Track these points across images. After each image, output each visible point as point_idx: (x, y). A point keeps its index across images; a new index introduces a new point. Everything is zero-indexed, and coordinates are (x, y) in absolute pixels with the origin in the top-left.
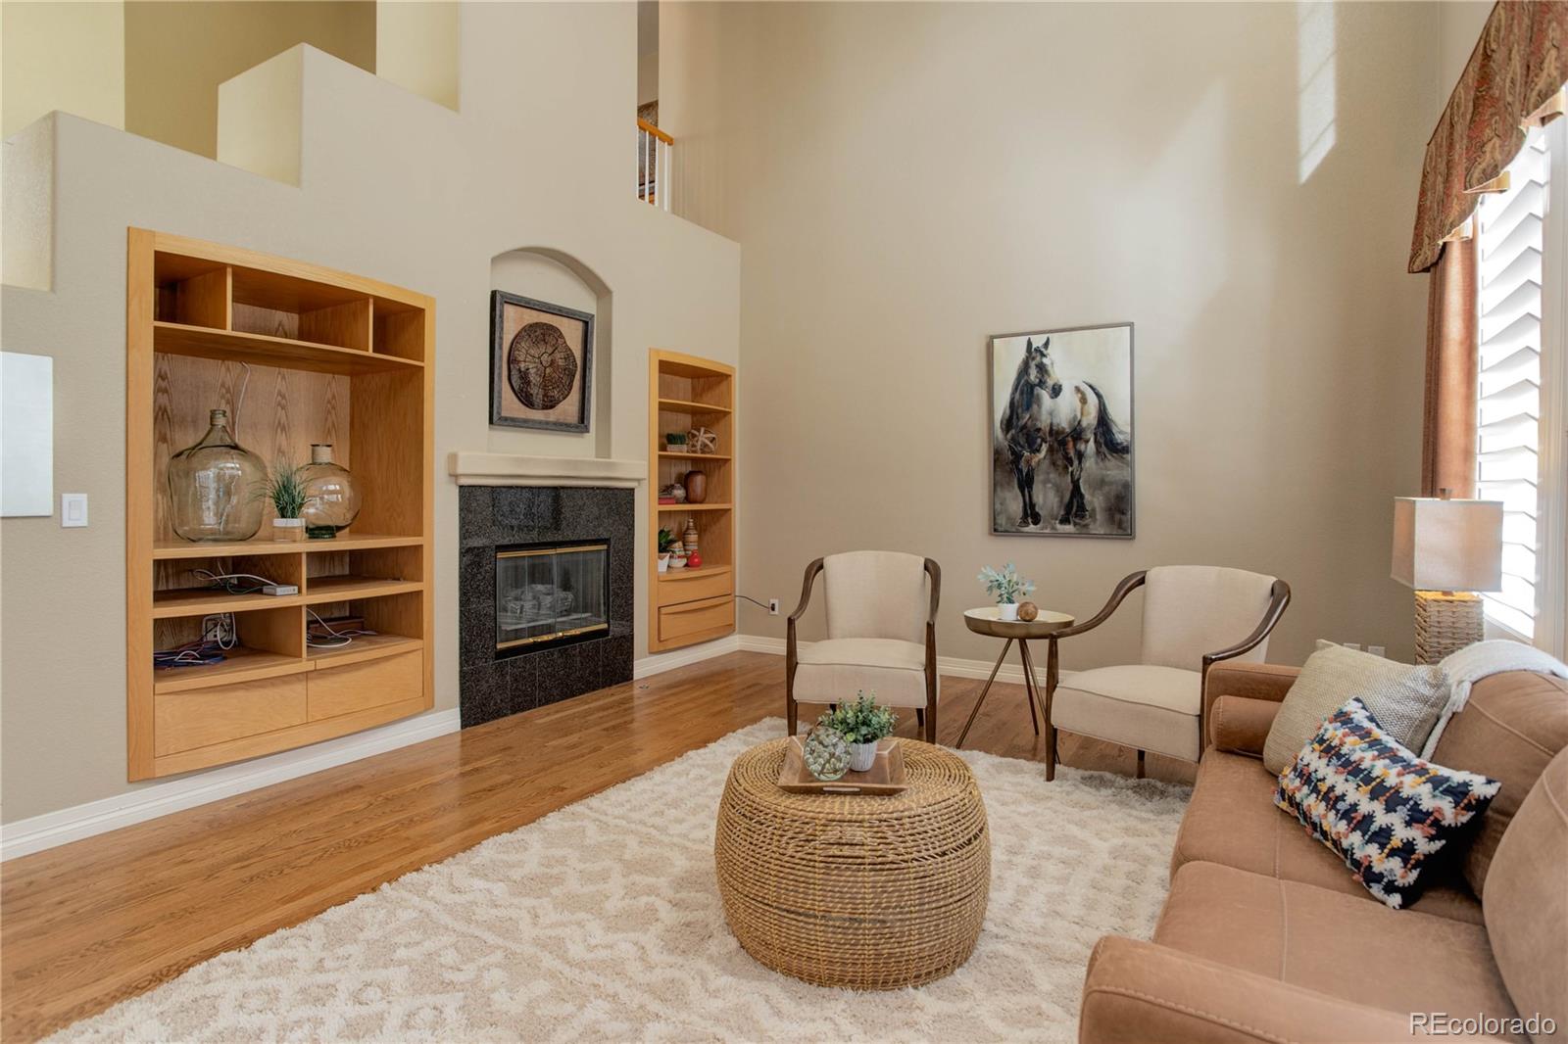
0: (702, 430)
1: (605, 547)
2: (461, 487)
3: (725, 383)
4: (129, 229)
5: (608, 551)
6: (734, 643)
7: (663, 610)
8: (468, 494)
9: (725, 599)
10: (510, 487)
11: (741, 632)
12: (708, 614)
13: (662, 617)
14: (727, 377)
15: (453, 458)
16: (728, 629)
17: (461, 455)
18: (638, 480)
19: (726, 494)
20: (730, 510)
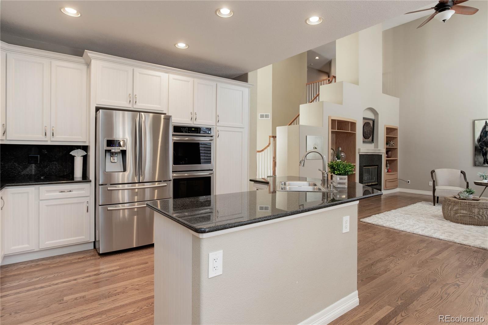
0: (392, 141)
1: (377, 167)
2: (360, 155)
3: (396, 131)
4: (329, 116)
5: (378, 168)
6: (398, 190)
7: (387, 181)
8: (361, 156)
9: (395, 180)
10: (365, 155)
11: (399, 187)
12: (394, 182)
13: (387, 182)
14: (397, 129)
15: (359, 149)
16: (396, 187)
17: (361, 149)
18: (383, 153)
19: (396, 156)
20: (397, 159)
